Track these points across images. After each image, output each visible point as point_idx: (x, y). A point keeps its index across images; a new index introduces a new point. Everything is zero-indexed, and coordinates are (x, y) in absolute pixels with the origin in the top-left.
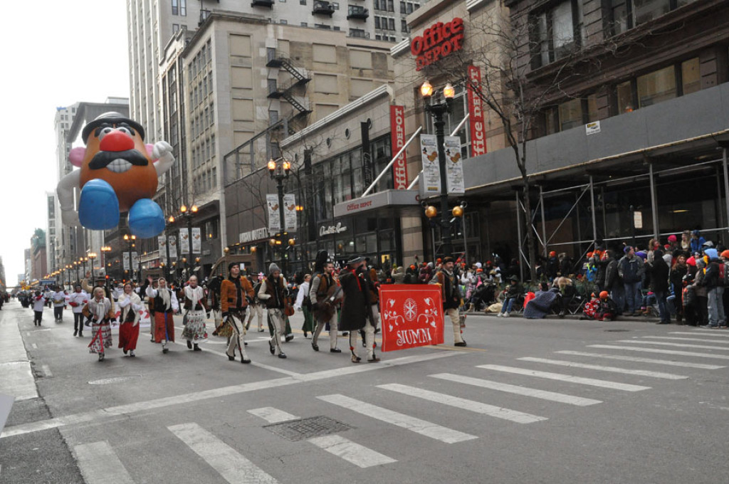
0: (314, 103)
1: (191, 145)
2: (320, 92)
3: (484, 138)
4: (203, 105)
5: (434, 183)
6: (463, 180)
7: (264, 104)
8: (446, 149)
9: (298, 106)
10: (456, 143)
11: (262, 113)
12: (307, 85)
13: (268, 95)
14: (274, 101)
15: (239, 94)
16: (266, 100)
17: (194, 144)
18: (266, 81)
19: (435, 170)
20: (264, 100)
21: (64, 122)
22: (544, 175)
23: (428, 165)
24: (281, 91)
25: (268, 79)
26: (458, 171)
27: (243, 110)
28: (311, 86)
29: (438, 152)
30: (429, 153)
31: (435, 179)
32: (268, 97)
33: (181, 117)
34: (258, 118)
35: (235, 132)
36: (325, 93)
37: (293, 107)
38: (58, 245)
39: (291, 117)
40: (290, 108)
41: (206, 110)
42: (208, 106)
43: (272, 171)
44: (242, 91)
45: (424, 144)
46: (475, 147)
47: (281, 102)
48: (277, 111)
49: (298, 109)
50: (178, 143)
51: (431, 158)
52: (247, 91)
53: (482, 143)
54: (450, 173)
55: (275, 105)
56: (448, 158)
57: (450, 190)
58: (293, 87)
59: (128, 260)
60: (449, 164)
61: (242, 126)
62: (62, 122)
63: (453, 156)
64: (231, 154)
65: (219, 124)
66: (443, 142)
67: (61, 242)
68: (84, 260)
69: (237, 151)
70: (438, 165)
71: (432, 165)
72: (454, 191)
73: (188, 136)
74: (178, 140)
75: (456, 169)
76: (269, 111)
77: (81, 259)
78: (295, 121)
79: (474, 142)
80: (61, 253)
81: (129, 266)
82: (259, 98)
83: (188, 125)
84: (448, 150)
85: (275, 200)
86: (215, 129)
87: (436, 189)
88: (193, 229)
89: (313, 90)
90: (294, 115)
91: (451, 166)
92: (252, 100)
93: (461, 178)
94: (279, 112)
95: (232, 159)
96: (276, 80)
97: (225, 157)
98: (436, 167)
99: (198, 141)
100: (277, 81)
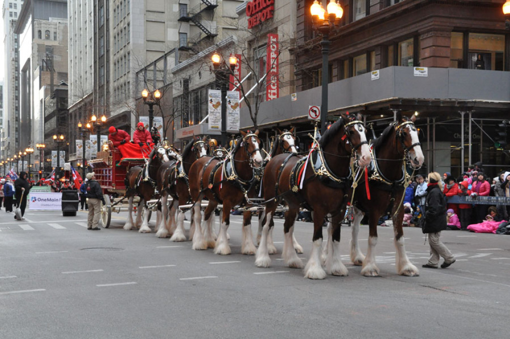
0: (221, 27)
1: (113, 58)
2: (227, 17)
3: (278, 88)
4: (123, 23)
5: (216, 123)
6: (239, 122)
7: (175, 27)
8: (228, 100)
9: (205, 30)
10: (235, 96)
11: (172, 35)
12: (215, 9)
13: (179, 18)
14: (184, 24)
15: (152, 17)
16: (177, 23)
17: (115, 58)
18: (177, 6)
19: (218, 114)
20: (175, 23)
21: (13, 10)
22: (278, 124)
23: (212, 111)
24: (191, 16)
25: (180, 4)
26: (236, 115)
27: (156, 32)
28: (218, 11)
29: (221, 102)
30: (214, 103)
31: (217, 120)
32: (179, 20)
33: (107, 31)
34: (169, 39)
35: (147, 50)
36: (232, 18)
37: (201, 31)
38: (4, 137)
39: (199, 40)
40: (198, 31)
41: (125, 28)
42: (126, 25)
43: (145, 99)
44: (156, 14)
45: (211, 97)
46: (269, 94)
47: (190, 25)
48: (186, 33)
49: (205, 32)
50: (104, 54)
51: (216, 106)
52: (160, 15)
53: (275, 91)
54: (230, 116)
55: (185, 27)
56: (229, 106)
57: (228, 129)
58: (201, 12)
59: (56, 158)
60: (229, 110)
61: (154, 47)
62: (11, 10)
63: (233, 105)
64: (141, 71)
65: (134, 44)
66: (226, 95)
67: (6, 134)
68: (23, 154)
69: (145, 69)
70: (220, 111)
71: (216, 111)
72: (231, 129)
73: (111, 49)
74: (104, 52)
75: (234, 114)
76: (179, 33)
77: (20, 153)
78: (202, 43)
79: (269, 91)
80: (6, 145)
81: (56, 164)
82: (171, 21)
83: (112, 39)
84: (230, 101)
85: (146, 121)
86: (131, 47)
87: (217, 128)
88: (102, 136)
89: (221, 14)
90: (202, 38)
91: (231, 112)
92: (164, 22)
93: (238, 120)
94: (188, 35)
95: (141, 76)
96: (186, 5)
97: (137, 73)
98: (219, 113)
99: (118, 56)
100: (188, 5)
